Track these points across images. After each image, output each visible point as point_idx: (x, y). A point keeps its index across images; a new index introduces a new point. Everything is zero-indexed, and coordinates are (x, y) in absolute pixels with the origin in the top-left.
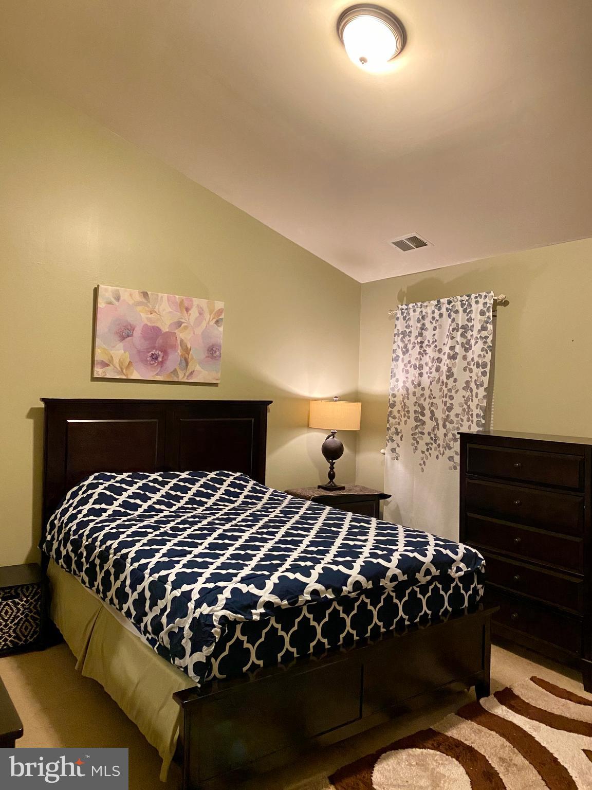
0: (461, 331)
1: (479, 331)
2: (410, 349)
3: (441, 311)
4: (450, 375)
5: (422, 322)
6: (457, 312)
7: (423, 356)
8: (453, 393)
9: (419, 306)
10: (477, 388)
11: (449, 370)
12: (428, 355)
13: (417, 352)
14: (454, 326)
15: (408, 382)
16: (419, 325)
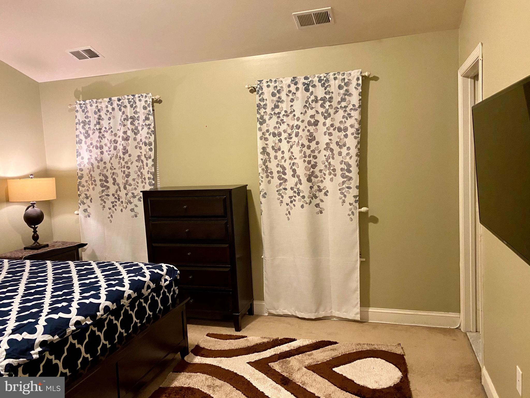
0: (130, 120)
1: (144, 121)
2: (91, 134)
3: (113, 106)
4: (125, 151)
5: (99, 114)
6: (125, 107)
7: (102, 139)
8: (129, 164)
9: (95, 102)
10: (147, 160)
11: (125, 148)
12: (106, 138)
13: (97, 137)
14: (124, 116)
15: (92, 158)
16: (96, 116)
